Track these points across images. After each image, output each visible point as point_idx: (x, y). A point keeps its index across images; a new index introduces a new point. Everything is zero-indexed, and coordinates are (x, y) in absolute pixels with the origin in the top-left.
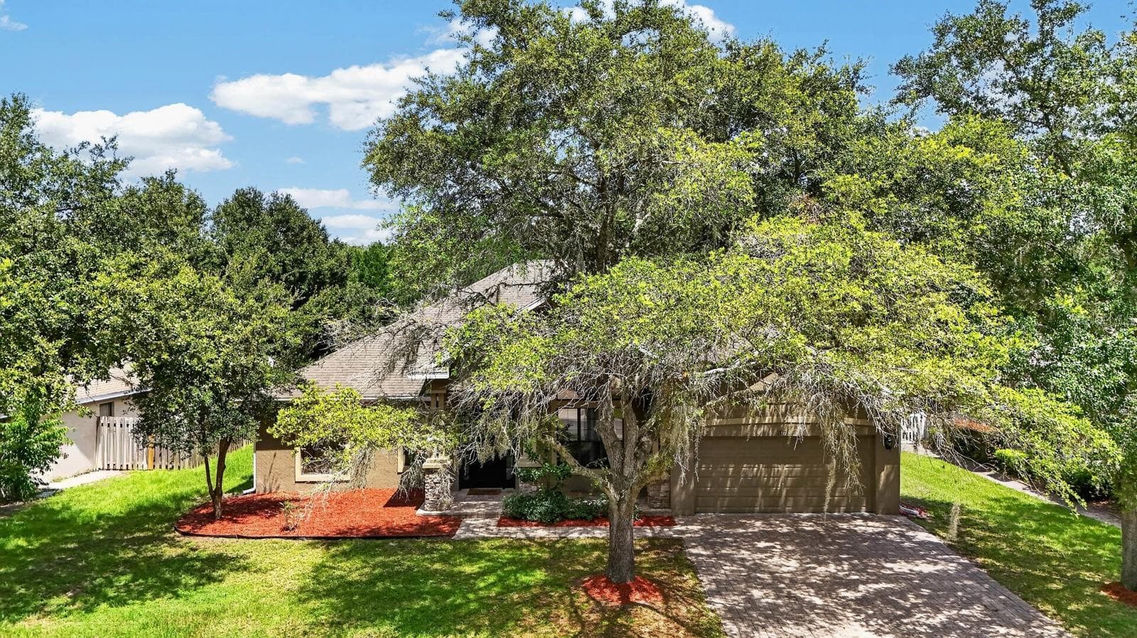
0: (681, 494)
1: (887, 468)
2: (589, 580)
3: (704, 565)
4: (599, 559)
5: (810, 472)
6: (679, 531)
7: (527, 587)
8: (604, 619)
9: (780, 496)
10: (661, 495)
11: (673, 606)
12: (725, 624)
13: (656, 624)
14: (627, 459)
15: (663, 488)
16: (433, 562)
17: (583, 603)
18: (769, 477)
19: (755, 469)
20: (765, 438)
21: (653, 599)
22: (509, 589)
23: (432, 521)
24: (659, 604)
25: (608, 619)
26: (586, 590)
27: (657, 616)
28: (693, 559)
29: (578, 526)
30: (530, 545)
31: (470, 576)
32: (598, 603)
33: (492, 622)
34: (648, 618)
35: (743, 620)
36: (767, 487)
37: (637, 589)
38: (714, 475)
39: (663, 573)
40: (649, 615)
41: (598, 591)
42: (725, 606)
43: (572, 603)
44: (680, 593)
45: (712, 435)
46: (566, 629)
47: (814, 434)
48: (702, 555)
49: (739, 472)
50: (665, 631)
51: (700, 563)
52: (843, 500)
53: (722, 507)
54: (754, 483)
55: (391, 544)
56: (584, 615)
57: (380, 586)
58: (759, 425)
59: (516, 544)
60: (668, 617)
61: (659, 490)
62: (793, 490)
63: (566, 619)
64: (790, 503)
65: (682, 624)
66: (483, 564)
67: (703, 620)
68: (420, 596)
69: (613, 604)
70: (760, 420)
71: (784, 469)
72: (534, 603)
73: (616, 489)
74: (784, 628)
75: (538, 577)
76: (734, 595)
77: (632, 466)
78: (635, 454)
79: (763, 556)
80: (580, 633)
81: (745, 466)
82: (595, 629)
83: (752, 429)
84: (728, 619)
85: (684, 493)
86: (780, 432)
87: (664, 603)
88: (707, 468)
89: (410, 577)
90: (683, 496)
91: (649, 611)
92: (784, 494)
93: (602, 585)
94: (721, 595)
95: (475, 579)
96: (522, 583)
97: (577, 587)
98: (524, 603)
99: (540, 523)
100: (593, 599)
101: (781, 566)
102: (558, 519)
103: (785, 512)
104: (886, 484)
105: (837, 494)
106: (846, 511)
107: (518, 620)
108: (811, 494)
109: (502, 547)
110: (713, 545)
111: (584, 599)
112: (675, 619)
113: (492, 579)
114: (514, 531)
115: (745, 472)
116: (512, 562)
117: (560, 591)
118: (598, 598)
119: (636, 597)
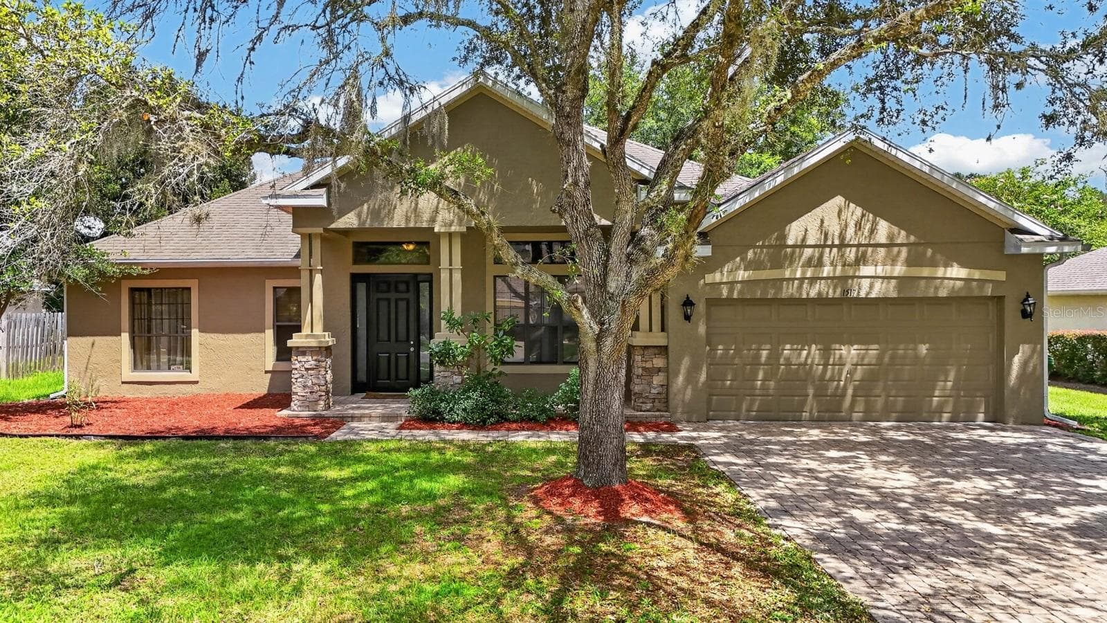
0: (685, 388)
1: (1024, 349)
2: (542, 486)
3: (744, 475)
4: (561, 465)
5: (892, 358)
6: (686, 437)
7: (431, 496)
8: (572, 543)
9: (843, 395)
10: (653, 391)
11: (706, 527)
12: (821, 560)
13: (680, 554)
14: (614, 259)
15: (657, 380)
16: (278, 464)
17: (530, 519)
18: (826, 365)
19: (805, 353)
20: (821, 301)
21: (665, 516)
22: (396, 499)
23: (297, 422)
24: (679, 523)
25: (580, 543)
26: (536, 501)
27: (679, 541)
28: (721, 468)
29: (523, 429)
30: (444, 448)
31: (335, 482)
32: (559, 520)
33: (350, 544)
34: (659, 543)
35: (855, 554)
36: (822, 381)
37: (632, 498)
38: (737, 361)
39: (673, 482)
40: (662, 540)
41: (559, 500)
42: (808, 532)
43: (509, 520)
44: (714, 509)
45: (735, 296)
46: (494, 558)
47: (902, 295)
48: (736, 464)
49: (778, 357)
50: (701, 567)
51: (737, 473)
52: (946, 402)
53: (748, 411)
54: (801, 375)
55: (222, 445)
56: (532, 538)
57: (172, 492)
58: (813, 280)
59: (423, 446)
60: (701, 544)
61: (650, 384)
62: (865, 389)
63: (495, 541)
64: (860, 407)
65: (735, 557)
66: (361, 468)
67: (773, 551)
68: (233, 506)
69: (588, 520)
70: (814, 272)
71: (850, 353)
72: (440, 517)
73: (593, 315)
74: (953, 571)
75: (452, 483)
76: (818, 516)
77: (623, 275)
78: (628, 255)
79: (845, 467)
80: (523, 565)
81: (788, 346)
82: (555, 559)
83: (800, 287)
84: (823, 551)
85: (690, 387)
86: (846, 291)
87: (690, 522)
88: (726, 350)
89: (231, 481)
90: (689, 392)
91: (661, 533)
92: (850, 392)
93: (567, 492)
94: (792, 515)
95: (340, 485)
96: (421, 491)
97: (519, 497)
98: (419, 517)
99: (464, 425)
100: (550, 513)
101: (885, 479)
102: (492, 420)
103: (850, 420)
104: (1022, 375)
105: (937, 393)
106: (952, 420)
107: (402, 543)
108: (893, 393)
109: (399, 450)
110: (749, 454)
111: (534, 513)
112: (717, 548)
113: (370, 485)
114: (424, 435)
115: (787, 359)
116: (412, 465)
117: (488, 502)
118: (559, 511)
119: (631, 510)
